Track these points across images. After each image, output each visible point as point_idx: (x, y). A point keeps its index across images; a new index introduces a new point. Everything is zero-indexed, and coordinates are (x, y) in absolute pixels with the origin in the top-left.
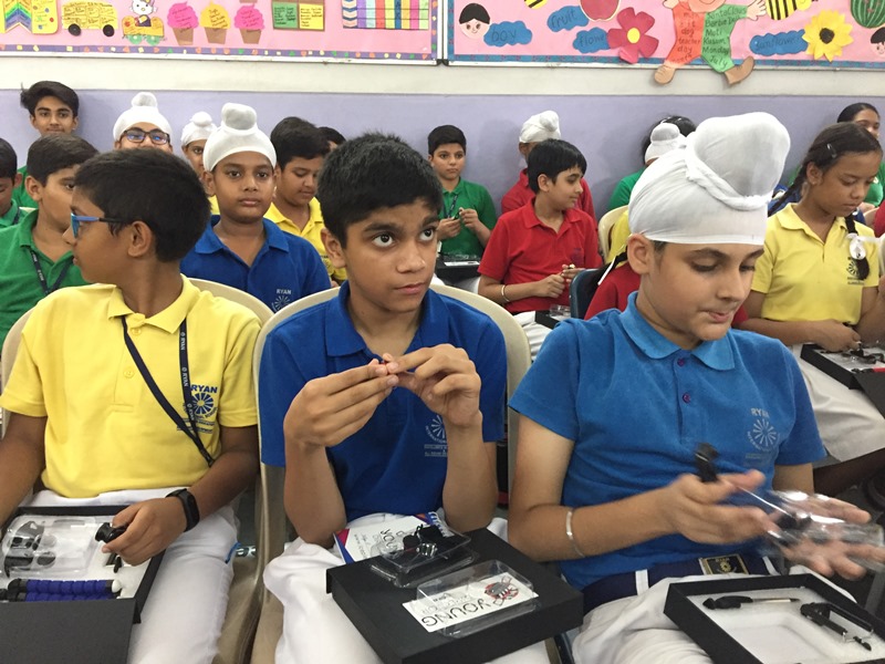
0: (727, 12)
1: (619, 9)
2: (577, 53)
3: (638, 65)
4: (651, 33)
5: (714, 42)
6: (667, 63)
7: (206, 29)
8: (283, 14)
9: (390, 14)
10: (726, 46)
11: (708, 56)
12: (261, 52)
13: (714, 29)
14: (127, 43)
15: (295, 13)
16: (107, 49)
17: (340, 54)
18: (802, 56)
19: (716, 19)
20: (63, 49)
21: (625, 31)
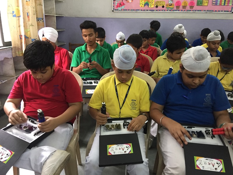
7: (183, 6)
8: (199, 3)
9: (223, 2)
12: (193, 11)
14: (166, 9)
15: (202, 2)
16: (162, 10)
17: (210, 11)
20: (154, 10)
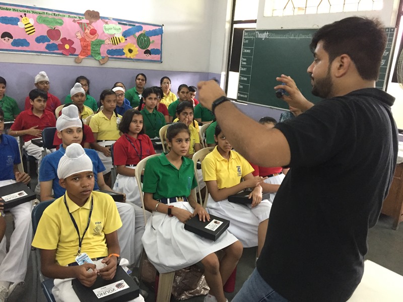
0: (98, 42)
1: (61, 38)
2: (47, 51)
3: (70, 56)
4: (73, 46)
5: (95, 51)
6: (80, 56)
10: (99, 52)
11: (93, 55)
13: (94, 47)
18: (123, 57)
19: (95, 43)
21: (64, 45)
